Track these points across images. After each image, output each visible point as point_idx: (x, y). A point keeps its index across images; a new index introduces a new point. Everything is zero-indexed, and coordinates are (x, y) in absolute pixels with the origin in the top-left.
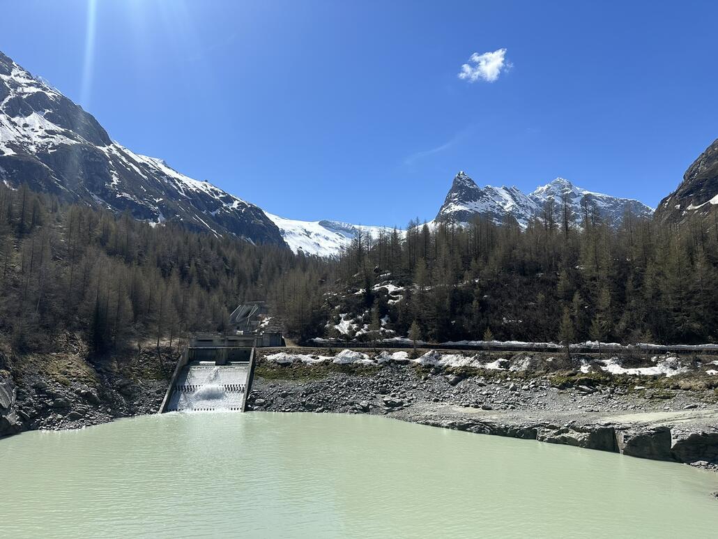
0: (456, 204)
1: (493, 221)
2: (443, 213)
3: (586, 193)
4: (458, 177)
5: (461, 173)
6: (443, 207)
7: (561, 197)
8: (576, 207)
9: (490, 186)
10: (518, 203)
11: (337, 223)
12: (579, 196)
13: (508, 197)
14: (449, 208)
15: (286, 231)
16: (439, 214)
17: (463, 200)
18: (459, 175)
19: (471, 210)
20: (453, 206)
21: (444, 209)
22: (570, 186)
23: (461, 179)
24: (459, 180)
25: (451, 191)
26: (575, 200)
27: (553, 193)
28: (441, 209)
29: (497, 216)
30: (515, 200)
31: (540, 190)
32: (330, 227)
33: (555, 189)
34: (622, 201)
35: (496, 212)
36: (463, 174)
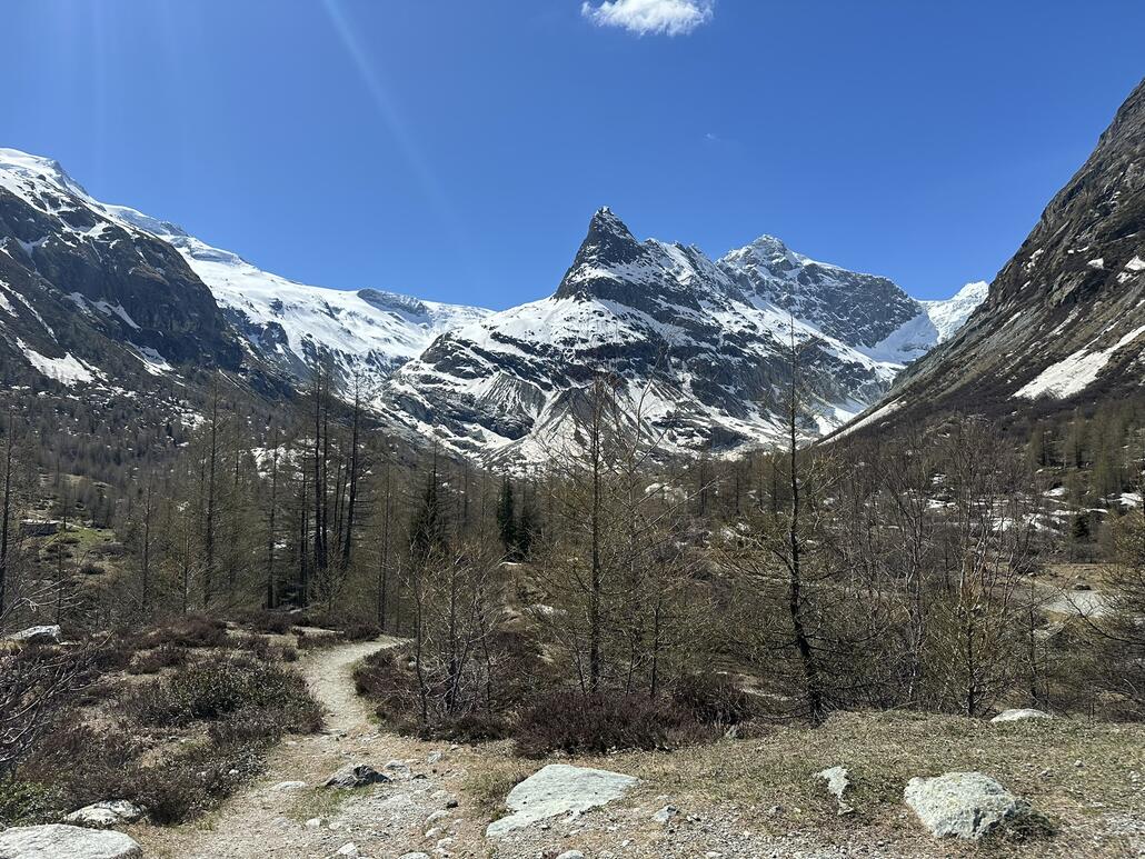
0: (594, 265)
1: (658, 301)
2: (570, 281)
3: (807, 262)
4: (598, 216)
5: (605, 209)
6: (570, 270)
7: (769, 267)
8: (791, 286)
9: (653, 240)
10: (699, 273)
11: (392, 295)
12: (796, 267)
13: (684, 261)
14: (582, 272)
15: (285, 304)
16: (563, 283)
17: (606, 260)
18: (601, 212)
19: (620, 278)
20: (588, 270)
21: (571, 274)
22: (783, 250)
23: (603, 220)
24: (600, 222)
25: (586, 243)
26: (790, 274)
27: (755, 261)
28: (568, 274)
29: (664, 292)
30: (696, 268)
31: (733, 255)
32: (378, 301)
33: (759, 254)
34: (864, 278)
35: (664, 284)
36: (608, 212)
